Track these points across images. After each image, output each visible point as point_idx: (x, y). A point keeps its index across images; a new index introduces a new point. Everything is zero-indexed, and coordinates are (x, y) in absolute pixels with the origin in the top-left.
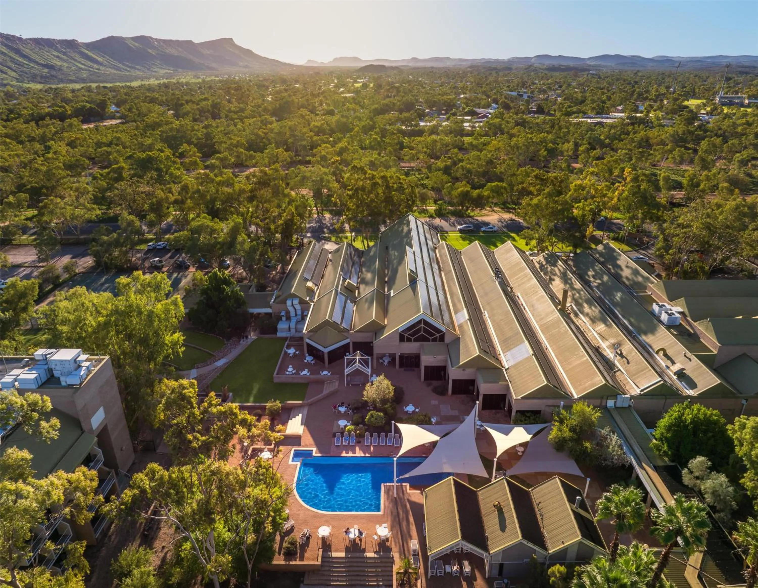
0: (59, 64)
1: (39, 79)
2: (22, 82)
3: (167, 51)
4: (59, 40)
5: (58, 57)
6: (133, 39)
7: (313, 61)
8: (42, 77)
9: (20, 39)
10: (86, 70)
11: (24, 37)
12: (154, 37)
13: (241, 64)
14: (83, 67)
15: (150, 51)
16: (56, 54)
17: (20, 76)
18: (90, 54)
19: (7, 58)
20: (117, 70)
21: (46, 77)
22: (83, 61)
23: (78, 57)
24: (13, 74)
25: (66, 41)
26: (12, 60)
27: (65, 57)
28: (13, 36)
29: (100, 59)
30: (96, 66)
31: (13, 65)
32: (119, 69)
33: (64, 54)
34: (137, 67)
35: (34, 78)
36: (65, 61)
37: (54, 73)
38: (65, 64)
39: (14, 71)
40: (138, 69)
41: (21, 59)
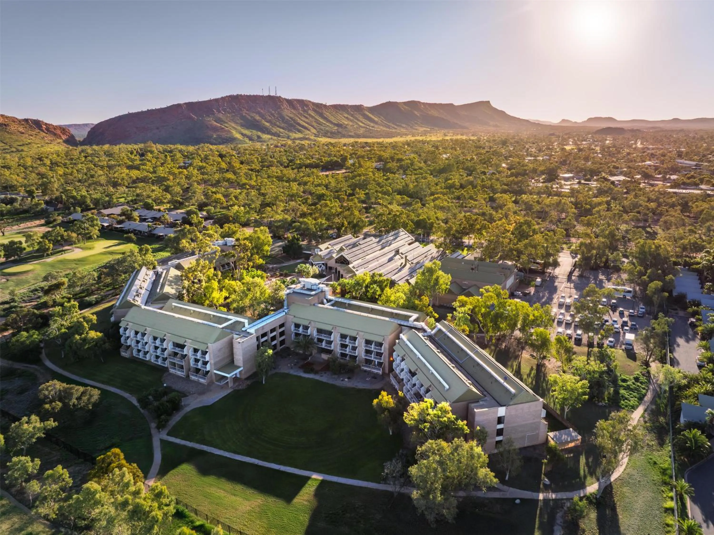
0: (346, 123)
1: (329, 134)
2: (318, 137)
3: (430, 113)
4: (351, 106)
5: (347, 118)
6: (405, 103)
7: (567, 121)
8: (332, 133)
9: (325, 106)
10: (364, 127)
11: (328, 104)
12: (422, 101)
13: (492, 123)
14: (363, 125)
15: (416, 113)
16: (346, 115)
17: (318, 132)
18: (370, 115)
19: (313, 120)
20: (387, 127)
21: (334, 133)
22: (364, 120)
23: (361, 118)
24: (314, 131)
25: (356, 106)
26: (317, 121)
27: (352, 118)
28: (321, 104)
29: (376, 119)
30: (372, 124)
31: (315, 124)
32: (389, 127)
33: (352, 116)
34: (403, 125)
35: (325, 134)
36: (351, 121)
37: (340, 130)
38: (351, 123)
39: (315, 128)
40: (403, 127)
41: (321, 120)
